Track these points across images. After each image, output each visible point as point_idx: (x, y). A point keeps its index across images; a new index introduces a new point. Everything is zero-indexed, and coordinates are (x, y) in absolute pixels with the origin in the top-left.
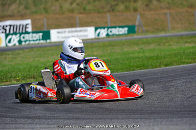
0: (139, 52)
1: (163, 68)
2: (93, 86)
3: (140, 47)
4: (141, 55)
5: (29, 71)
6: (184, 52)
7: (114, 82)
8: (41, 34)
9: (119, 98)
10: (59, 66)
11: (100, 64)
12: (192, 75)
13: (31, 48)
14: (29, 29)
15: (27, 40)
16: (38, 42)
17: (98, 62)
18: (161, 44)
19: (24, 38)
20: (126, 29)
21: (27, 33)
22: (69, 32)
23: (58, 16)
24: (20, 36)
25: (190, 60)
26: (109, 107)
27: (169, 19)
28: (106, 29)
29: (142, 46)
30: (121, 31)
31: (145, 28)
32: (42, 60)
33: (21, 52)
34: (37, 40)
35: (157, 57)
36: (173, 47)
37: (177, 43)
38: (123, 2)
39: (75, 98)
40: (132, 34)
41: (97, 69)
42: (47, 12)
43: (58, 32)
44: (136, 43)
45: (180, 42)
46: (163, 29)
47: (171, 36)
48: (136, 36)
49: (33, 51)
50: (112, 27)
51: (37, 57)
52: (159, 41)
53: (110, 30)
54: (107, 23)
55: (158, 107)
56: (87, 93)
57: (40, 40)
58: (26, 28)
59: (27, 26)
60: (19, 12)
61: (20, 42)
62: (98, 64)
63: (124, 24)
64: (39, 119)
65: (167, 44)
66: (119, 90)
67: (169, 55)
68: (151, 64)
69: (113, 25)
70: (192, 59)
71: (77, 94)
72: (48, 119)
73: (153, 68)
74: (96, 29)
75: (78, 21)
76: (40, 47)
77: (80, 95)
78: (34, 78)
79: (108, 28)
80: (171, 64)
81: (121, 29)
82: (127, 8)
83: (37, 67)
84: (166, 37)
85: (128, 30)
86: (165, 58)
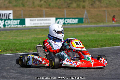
0: (85, 37)
1: (100, 48)
2: (75, 58)
3: (85, 33)
4: (86, 38)
5: (9, 46)
6: (115, 38)
7: (89, 55)
8: (19, 21)
9: (93, 66)
10: (48, 44)
11: (78, 43)
13: (12, 30)
14: (11, 17)
15: (9, 25)
16: (16, 26)
17: (77, 41)
18: (100, 32)
19: (7, 23)
20: (77, 20)
21: (10, 19)
22: (38, 20)
23: (31, 9)
24: (5, 22)
25: (119, 44)
26: (61, 73)
27: (106, 15)
28: (63, 19)
29: (87, 32)
30: (73, 21)
31: (90, 20)
32: (18, 38)
33: (4, 32)
34: (16, 25)
35: (96, 41)
36: (108, 34)
37: (110, 31)
38: (76, 2)
39: (63, 65)
40: (80, 24)
41: (77, 46)
42: (24, 6)
43: (31, 20)
44: (83, 30)
45: (113, 31)
47: (107, 26)
48: (83, 25)
49: (13, 32)
50: (67, 19)
51: (15, 36)
52: (98, 29)
53: (66, 20)
54: (64, 15)
56: (72, 62)
57: (18, 25)
58: (9, 16)
59: (10, 15)
60: (4, 5)
61: (4, 25)
62: (77, 43)
63: (76, 17)
65: (104, 32)
66: (93, 61)
67: (105, 39)
68: (92, 45)
69: (69, 17)
71: (65, 62)
73: (93, 48)
74: (57, 19)
75: (44, 13)
76: (18, 30)
77: (66, 63)
78: (12, 50)
79: (65, 19)
80: (105, 46)
81: (73, 20)
83: (14, 43)
84: (103, 27)
85: (78, 21)
86: (101, 41)
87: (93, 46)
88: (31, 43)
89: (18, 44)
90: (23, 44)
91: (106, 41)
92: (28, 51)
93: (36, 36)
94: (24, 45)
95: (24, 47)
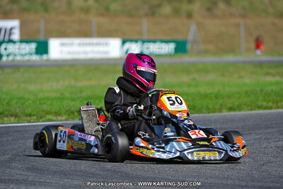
0: (190, 85)
1: (225, 113)
4: (192, 90)
5: (8, 104)
8: (33, 46)
12: (272, 128)
13: (16, 67)
14: (16, 36)
15: (11, 54)
16: (28, 57)
18: (227, 75)
19: (6, 49)
20: (173, 45)
21: (11, 41)
25: (270, 104)
26: (131, 172)
27: (243, 35)
28: (140, 43)
29: (195, 76)
32: (32, 87)
34: (26, 55)
35: (217, 96)
37: (252, 73)
40: (180, 55)
42: (46, 9)
43: (63, 44)
44: (186, 70)
45: (257, 73)
46: (232, 50)
47: (245, 62)
48: (186, 59)
49: (19, 72)
50: (149, 41)
51: (24, 82)
53: (146, 45)
54: (140, 33)
55: (211, 177)
57: (31, 54)
58: (10, 34)
59: (13, 31)
64: (17, 183)
65: (236, 75)
67: (238, 93)
68: (207, 106)
69: (152, 38)
70: (273, 103)
72: (31, 184)
74: (124, 42)
75: (94, 28)
76: (31, 66)
78: (16, 116)
79: (144, 42)
80: (239, 108)
82: (176, 12)
83: (21, 98)
84: (235, 64)
85: (175, 49)
86: (229, 97)
87: (209, 109)
88: (61, 99)
89: (30, 102)
90: (42, 102)
91: (240, 98)
92: (55, 118)
93: (73, 83)
94: (44, 104)
95: (45, 108)
